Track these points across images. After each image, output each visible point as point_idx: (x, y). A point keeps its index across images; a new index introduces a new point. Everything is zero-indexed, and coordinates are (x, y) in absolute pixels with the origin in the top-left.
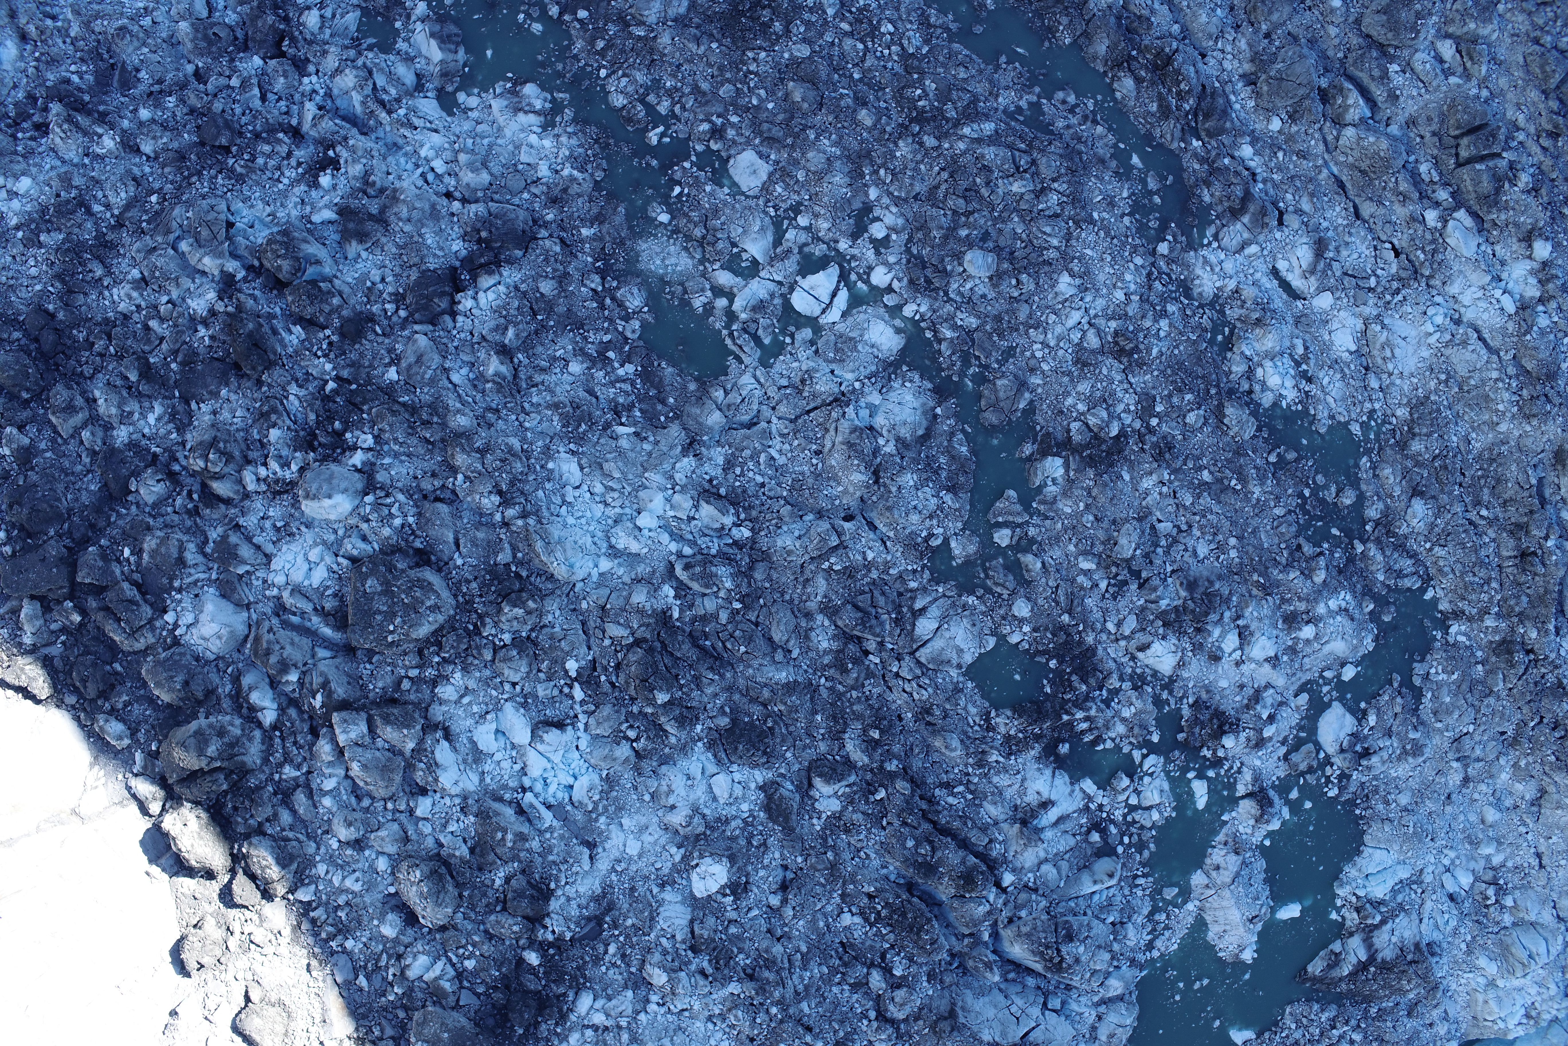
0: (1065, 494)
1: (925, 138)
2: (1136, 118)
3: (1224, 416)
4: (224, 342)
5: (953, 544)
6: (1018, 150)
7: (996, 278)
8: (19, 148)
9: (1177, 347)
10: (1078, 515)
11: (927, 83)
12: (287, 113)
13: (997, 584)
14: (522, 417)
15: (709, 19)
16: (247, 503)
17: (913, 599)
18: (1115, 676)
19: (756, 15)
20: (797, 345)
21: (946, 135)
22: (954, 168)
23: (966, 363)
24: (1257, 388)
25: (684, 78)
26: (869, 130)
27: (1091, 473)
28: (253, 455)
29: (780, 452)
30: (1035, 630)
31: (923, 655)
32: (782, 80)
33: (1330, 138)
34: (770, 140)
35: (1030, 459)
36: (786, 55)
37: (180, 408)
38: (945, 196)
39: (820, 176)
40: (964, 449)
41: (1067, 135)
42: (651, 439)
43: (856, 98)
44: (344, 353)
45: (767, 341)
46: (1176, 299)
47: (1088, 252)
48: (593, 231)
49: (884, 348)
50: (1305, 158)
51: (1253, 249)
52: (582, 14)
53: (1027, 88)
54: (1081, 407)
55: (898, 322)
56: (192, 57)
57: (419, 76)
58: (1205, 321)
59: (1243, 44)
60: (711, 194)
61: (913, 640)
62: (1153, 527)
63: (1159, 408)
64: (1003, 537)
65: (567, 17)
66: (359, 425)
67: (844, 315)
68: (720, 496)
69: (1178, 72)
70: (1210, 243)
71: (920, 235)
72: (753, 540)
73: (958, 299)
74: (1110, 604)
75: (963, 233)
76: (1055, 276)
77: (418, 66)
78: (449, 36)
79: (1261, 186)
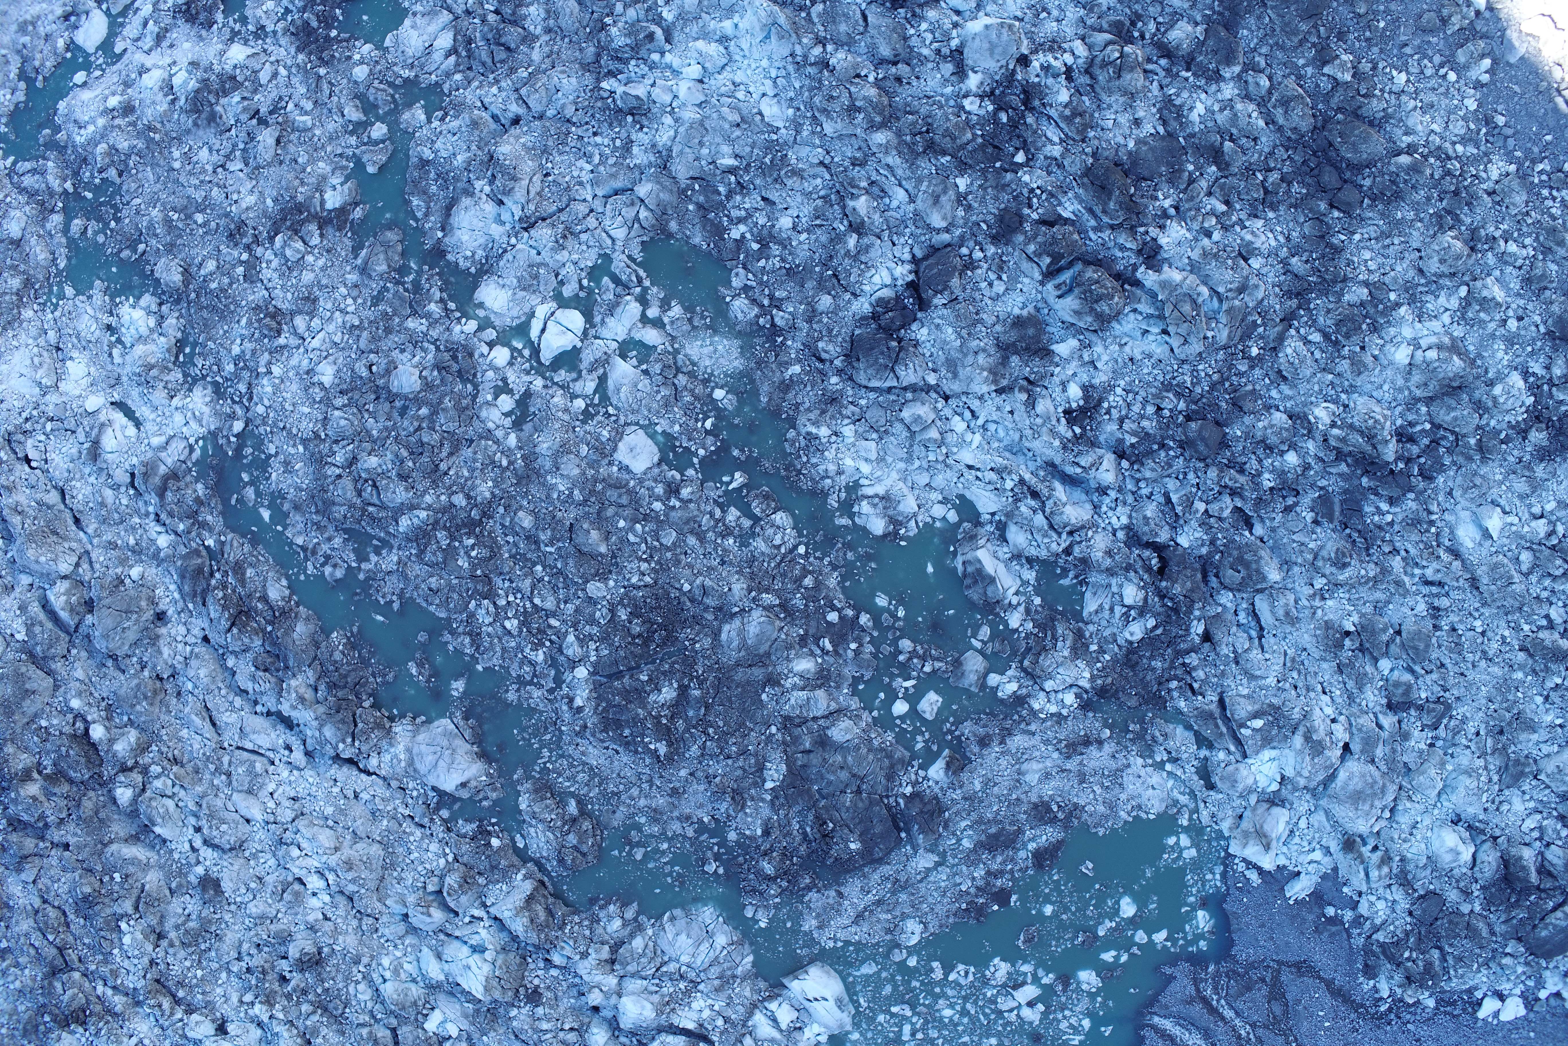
0: (324, 178)
1: (464, 503)
2: (267, 561)
3: (183, 274)
4: (1142, 196)
5: (423, 117)
6: (374, 505)
7: (391, 368)
8: (1424, 409)
9: (225, 332)
10: (312, 161)
11: (466, 565)
12: (1138, 481)
13: (384, 90)
14: (827, 160)
15: (697, 620)
16: (1081, 31)
17: (457, 64)
18: (280, 34)
19: (648, 625)
20: (575, 278)
21: (444, 510)
22: (435, 474)
23: (416, 284)
24: (154, 308)
25: (715, 549)
26: (521, 507)
27: (300, 198)
28: (1084, 80)
29: (581, 169)
30: (349, 58)
31: (445, 17)
32: (614, 556)
33: (86, 566)
34: (618, 485)
35: (357, 204)
36: (611, 583)
37: (1174, 125)
38: (442, 445)
39: (564, 449)
40: (415, 201)
41: (331, 531)
42: (703, 163)
43: (537, 543)
44: (1015, 198)
45: (606, 280)
46: (227, 380)
47: (306, 410)
48: (790, 372)
49: (493, 286)
50: (110, 543)
51: (156, 441)
52: (833, 617)
53: (371, 577)
54: (310, 258)
55: (481, 313)
56: (1258, 542)
57: (1003, 539)
58: (199, 362)
59: (166, 652)
60: (673, 422)
61: (455, 27)
62: (246, 165)
63: (240, 270)
64: (379, 130)
65: (850, 613)
66: (983, 121)
67: (532, 315)
68: (633, 115)
69: (225, 607)
70: (197, 441)
71: (465, 402)
72: (598, 80)
73: (426, 345)
74: (284, 92)
75: (424, 411)
76: (337, 381)
77: (1006, 549)
78: (976, 582)
79: (151, 509)
